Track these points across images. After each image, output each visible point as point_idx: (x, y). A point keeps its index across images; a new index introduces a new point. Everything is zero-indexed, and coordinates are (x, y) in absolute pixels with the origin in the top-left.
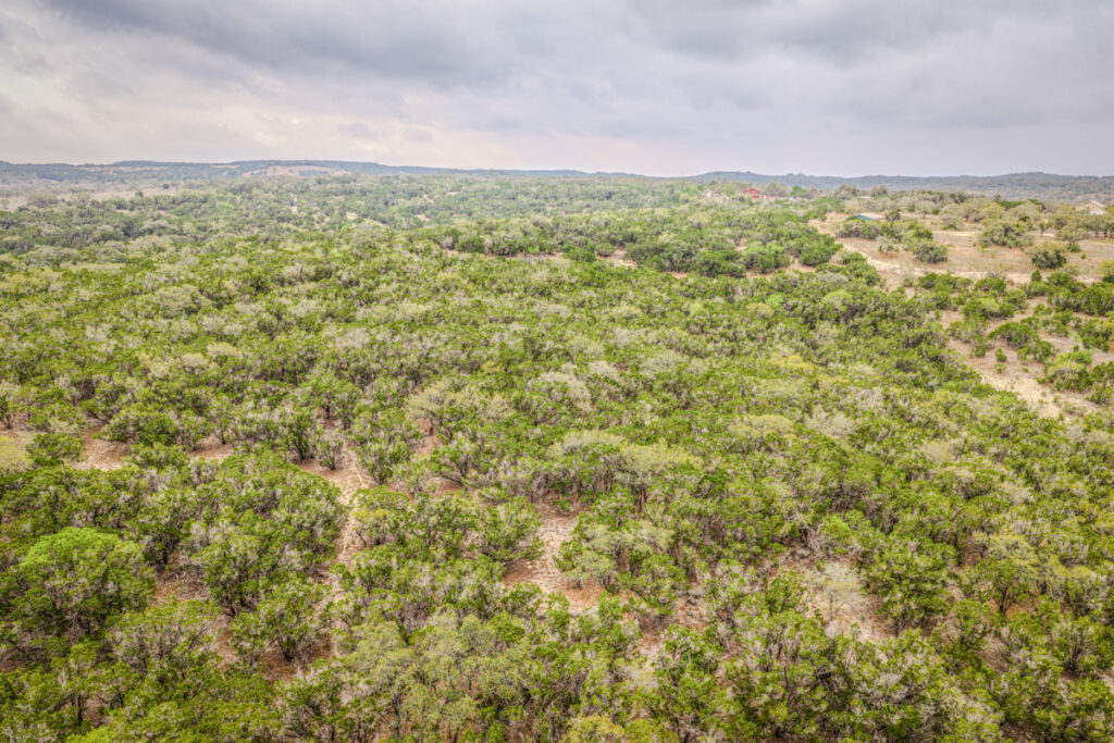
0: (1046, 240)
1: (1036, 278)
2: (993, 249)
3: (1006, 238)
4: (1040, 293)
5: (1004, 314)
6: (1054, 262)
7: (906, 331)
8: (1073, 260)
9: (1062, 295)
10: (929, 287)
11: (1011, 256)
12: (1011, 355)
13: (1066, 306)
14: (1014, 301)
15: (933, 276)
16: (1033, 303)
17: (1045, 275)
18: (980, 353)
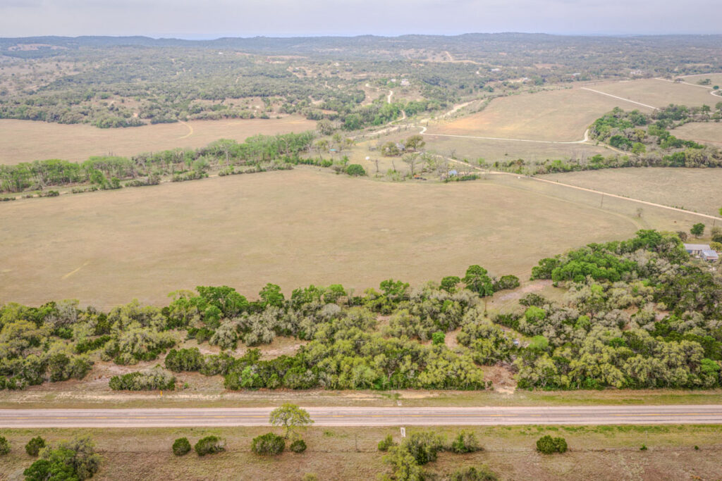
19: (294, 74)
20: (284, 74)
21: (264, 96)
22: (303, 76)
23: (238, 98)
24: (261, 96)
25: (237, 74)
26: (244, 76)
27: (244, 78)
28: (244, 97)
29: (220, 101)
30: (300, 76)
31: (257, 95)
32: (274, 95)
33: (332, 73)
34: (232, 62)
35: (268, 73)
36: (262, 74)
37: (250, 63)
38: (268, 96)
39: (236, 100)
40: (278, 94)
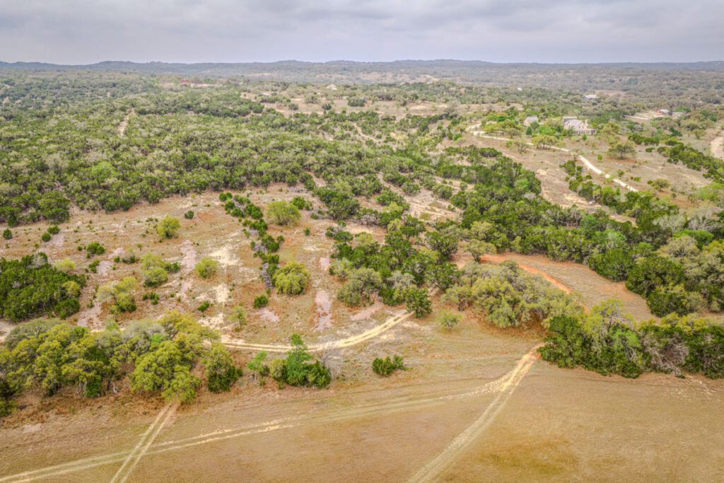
0: (324, 101)
1: (325, 113)
2: (310, 104)
3: (313, 100)
4: (327, 117)
5: (320, 123)
6: (329, 108)
7: (298, 129)
8: (333, 106)
9: (333, 117)
10: (297, 117)
11: (315, 106)
12: (325, 133)
13: (335, 120)
14: (322, 120)
15: (297, 114)
16: (326, 120)
17: (327, 112)
18: (318, 133)
19: (267, 106)
20: (244, 107)
21: (226, 185)
22: (293, 113)
23: (126, 207)
24: (216, 189)
25: (123, 109)
26: (142, 112)
27: (144, 118)
28: (154, 201)
29: (44, 227)
30: (287, 113)
31: (201, 188)
32: (266, 184)
33: (353, 105)
34: (114, 85)
35: (203, 106)
36: (189, 107)
37: (151, 86)
38: (241, 186)
39: (116, 224)
40: (278, 178)
